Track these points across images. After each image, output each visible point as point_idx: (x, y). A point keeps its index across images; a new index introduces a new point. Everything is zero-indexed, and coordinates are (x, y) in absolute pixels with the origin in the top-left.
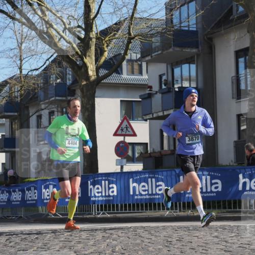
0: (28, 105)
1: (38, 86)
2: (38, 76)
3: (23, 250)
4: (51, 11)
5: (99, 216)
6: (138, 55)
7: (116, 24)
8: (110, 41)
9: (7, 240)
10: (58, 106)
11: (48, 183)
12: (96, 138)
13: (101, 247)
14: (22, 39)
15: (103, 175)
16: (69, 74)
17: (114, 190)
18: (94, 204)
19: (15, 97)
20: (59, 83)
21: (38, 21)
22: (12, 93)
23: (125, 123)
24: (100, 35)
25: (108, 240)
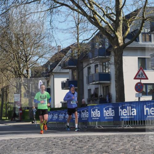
0: (82, 61)
1: (88, 49)
2: (88, 43)
3: (80, 148)
4: (96, 5)
5: (125, 128)
6: (148, 30)
7: (135, 11)
8: (131, 21)
9: (71, 141)
10: (100, 62)
11: (95, 108)
12: (123, 80)
13: (127, 146)
14: (78, 22)
15: (128, 103)
16: (107, 42)
17: (135, 112)
18: (123, 120)
19: (75, 56)
20: (101, 48)
21: (88, 10)
22: (73, 54)
23: (141, 71)
24: (125, 18)
25: (131, 142)
